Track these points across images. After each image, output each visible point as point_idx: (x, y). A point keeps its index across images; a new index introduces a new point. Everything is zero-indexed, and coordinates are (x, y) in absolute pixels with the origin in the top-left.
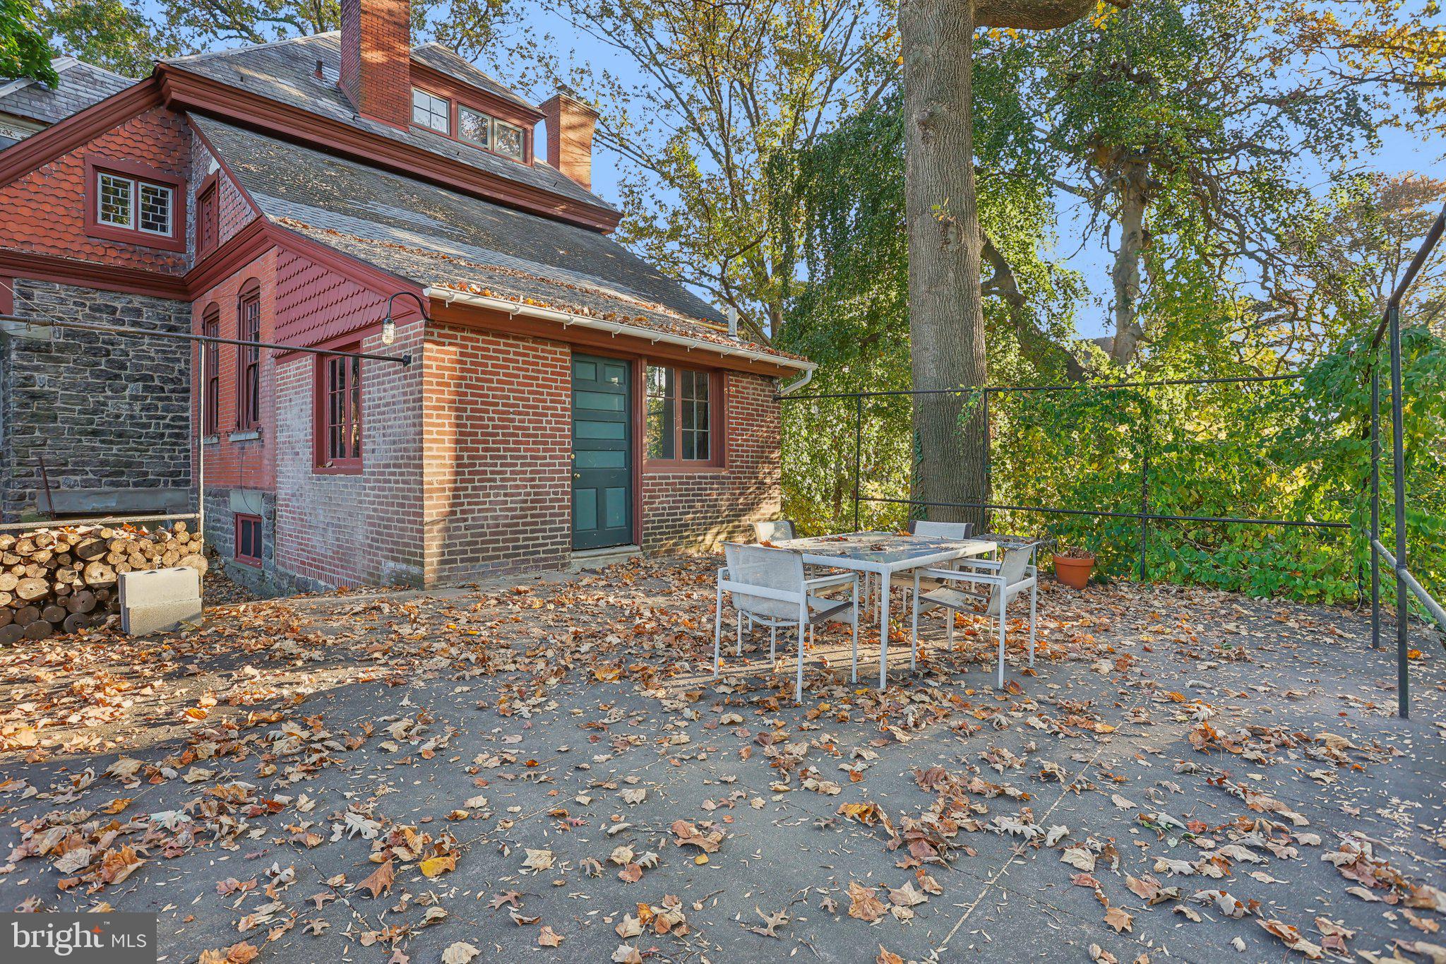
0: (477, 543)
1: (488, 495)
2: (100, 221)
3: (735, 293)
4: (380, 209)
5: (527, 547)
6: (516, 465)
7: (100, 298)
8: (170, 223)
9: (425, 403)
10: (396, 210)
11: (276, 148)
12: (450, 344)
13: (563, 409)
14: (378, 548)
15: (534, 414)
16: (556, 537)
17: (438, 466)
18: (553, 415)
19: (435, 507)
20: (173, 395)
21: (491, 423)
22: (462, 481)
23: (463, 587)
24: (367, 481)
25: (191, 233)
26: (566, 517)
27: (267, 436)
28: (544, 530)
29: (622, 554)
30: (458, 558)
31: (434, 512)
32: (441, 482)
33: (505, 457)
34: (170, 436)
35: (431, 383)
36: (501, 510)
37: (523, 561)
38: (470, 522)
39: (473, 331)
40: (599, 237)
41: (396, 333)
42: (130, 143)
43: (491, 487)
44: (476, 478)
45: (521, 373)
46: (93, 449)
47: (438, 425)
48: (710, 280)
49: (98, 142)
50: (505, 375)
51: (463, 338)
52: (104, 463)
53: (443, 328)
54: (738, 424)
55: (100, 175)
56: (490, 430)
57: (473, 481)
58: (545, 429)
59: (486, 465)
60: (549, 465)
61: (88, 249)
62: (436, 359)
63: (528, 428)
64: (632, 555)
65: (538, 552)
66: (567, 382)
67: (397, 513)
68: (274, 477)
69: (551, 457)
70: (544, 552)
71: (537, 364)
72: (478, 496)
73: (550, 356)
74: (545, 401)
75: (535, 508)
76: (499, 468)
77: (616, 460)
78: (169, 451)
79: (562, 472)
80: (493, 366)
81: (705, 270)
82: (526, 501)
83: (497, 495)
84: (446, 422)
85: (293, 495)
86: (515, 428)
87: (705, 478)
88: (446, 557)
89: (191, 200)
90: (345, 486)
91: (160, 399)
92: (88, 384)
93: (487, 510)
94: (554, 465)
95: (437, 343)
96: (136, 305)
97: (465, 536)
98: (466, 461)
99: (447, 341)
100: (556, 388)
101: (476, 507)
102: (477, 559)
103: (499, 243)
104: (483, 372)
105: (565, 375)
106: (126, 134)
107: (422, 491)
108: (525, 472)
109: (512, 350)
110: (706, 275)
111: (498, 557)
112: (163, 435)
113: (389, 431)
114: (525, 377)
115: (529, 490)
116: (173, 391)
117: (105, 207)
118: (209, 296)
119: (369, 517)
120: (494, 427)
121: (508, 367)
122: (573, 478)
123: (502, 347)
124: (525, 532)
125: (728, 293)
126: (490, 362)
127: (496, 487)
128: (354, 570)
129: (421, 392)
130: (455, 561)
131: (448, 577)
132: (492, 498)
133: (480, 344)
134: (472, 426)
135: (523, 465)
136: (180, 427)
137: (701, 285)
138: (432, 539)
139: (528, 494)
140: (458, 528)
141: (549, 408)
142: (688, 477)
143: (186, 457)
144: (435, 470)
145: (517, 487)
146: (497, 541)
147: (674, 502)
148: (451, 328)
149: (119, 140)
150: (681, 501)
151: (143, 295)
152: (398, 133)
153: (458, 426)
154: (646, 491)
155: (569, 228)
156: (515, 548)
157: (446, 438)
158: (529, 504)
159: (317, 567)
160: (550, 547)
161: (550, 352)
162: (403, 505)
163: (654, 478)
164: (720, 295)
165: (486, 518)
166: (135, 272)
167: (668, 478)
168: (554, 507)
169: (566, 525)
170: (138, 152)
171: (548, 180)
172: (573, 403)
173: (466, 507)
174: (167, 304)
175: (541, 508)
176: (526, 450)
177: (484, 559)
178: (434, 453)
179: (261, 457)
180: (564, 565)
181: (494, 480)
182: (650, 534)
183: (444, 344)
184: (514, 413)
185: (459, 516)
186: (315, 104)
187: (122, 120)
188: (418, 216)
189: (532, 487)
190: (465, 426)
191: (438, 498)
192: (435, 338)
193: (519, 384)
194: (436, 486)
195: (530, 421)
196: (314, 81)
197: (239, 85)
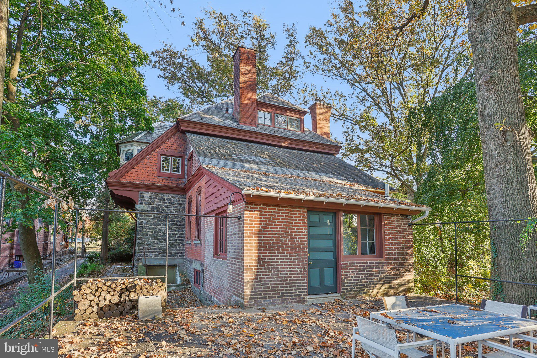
0: (266, 291)
1: (271, 271)
2: (161, 171)
3: (398, 172)
4: (243, 157)
5: (288, 293)
6: (283, 259)
7: (161, 196)
8: (180, 169)
9: (245, 235)
10: (249, 157)
11: (211, 140)
12: (255, 211)
13: (303, 235)
14: (231, 289)
15: (291, 238)
16: (301, 289)
17: (250, 260)
18: (299, 238)
19: (249, 276)
20: (180, 226)
21: (272, 242)
22: (260, 266)
23: (260, 309)
24: (228, 263)
25: (186, 172)
26: (305, 281)
27: (202, 242)
28: (295, 286)
29: (332, 297)
30: (258, 297)
31: (248, 278)
32: (251, 266)
33: (278, 256)
34: (179, 240)
35: (247, 227)
36: (276, 278)
37: (286, 299)
38: (263, 282)
39: (264, 205)
40: (332, 157)
41: (233, 208)
42: (170, 145)
43: (272, 268)
44: (266, 264)
45: (285, 221)
46: (157, 244)
47: (250, 243)
48: (386, 168)
49: (162, 147)
50: (278, 222)
51: (260, 208)
52: (160, 249)
53: (252, 204)
54: (389, 238)
55: (162, 157)
56: (272, 245)
57: (264, 266)
58: (296, 244)
59: (270, 259)
60: (297, 259)
61: (158, 180)
62: (249, 217)
63: (288, 244)
64: (336, 298)
65: (293, 296)
66: (305, 223)
67: (236, 277)
68: (204, 257)
69: (298, 255)
70: (295, 296)
71: (292, 217)
72: (266, 272)
73: (297, 213)
74: (295, 232)
75: (291, 277)
76: (275, 260)
77: (329, 256)
78: (178, 245)
79: (303, 261)
80: (273, 219)
81: (384, 164)
82: (287, 274)
83: (274, 271)
84: (254, 242)
85: (209, 265)
86: (282, 243)
87: (373, 263)
88: (253, 296)
89: (186, 161)
90: (222, 264)
91: (176, 228)
92: (157, 223)
93: (270, 278)
94: (300, 259)
95: (250, 211)
96: (170, 197)
97: (261, 288)
98: (261, 257)
99: (254, 210)
100: (300, 226)
101: (266, 276)
102: (266, 298)
103: (288, 165)
104: (269, 221)
105: (304, 220)
106: (169, 143)
107: (244, 269)
108: (287, 262)
109: (281, 211)
110: (384, 166)
111: (275, 297)
112: (177, 240)
113: (234, 245)
114: (286, 222)
115: (288, 269)
116: (180, 225)
117: (163, 167)
118: (190, 193)
119: (228, 277)
120: (273, 243)
121: (279, 219)
122: (309, 264)
123: (277, 211)
124: (287, 287)
125: (395, 173)
126: (271, 217)
127: (274, 268)
128: (224, 296)
129: (243, 230)
130: (256, 298)
131: (254, 305)
132: (272, 273)
133: (268, 210)
134: (264, 243)
135: (286, 259)
136: (182, 237)
137: (382, 171)
138: (247, 289)
139: (288, 271)
140: (258, 285)
141: (297, 235)
142: (364, 263)
143: (184, 247)
144: (249, 261)
145: (283, 268)
146: (275, 290)
147: (357, 274)
148: (255, 205)
149: (167, 145)
150: (361, 274)
151: (172, 194)
152: (252, 128)
153: (259, 243)
154: (343, 269)
155: (319, 155)
156: (282, 293)
157: (253, 248)
158: (289, 275)
159: (214, 293)
160: (298, 293)
161: (298, 211)
162: (238, 274)
163: (347, 264)
164: (391, 174)
165: (270, 281)
166: (170, 186)
167: (354, 263)
168: (299, 277)
169: (305, 284)
170: (172, 148)
171: (310, 137)
172: (309, 232)
173: (261, 276)
174: (179, 196)
175: (294, 277)
176: (287, 253)
177: (269, 298)
178: (249, 255)
179: (201, 250)
180: (304, 301)
181: (273, 265)
182: (346, 289)
183: (252, 211)
184: (282, 237)
185: (258, 280)
186: (225, 123)
187: (168, 139)
188: (258, 158)
189: (290, 268)
190: (261, 243)
191: (250, 273)
192: (249, 209)
193: (284, 225)
194: (249, 267)
195: (289, 241)
196: (225, 115)
197: (200, 121)
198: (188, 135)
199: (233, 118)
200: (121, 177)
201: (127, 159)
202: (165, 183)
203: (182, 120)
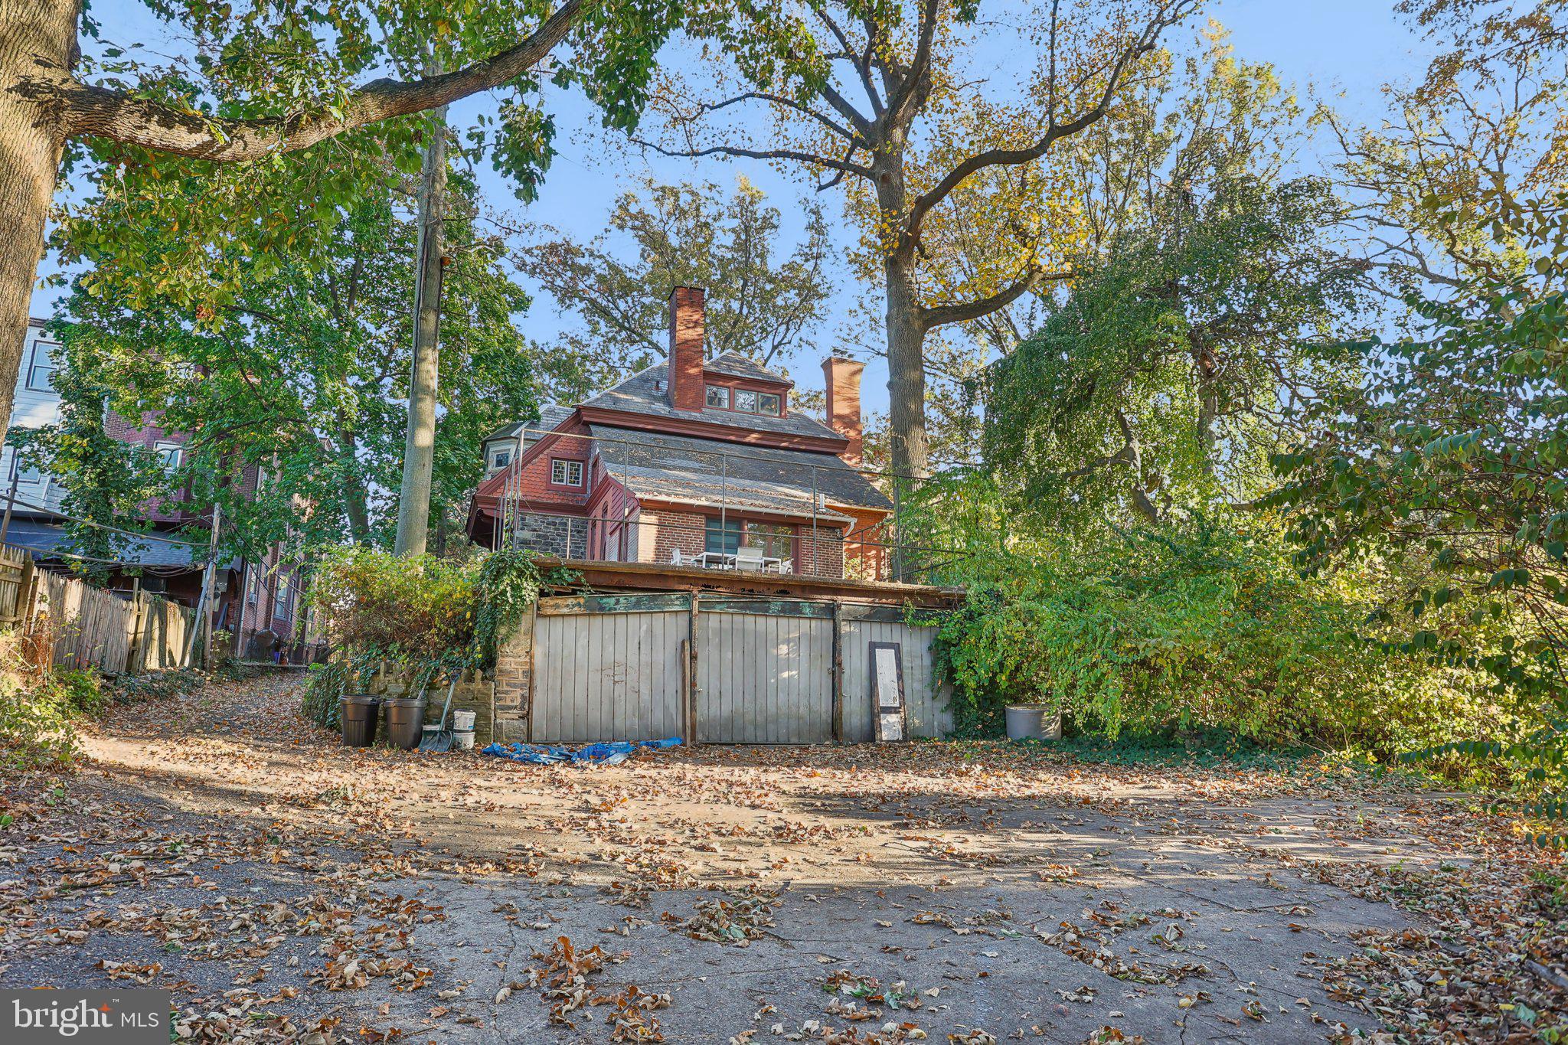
2: (552, 482)
4: (669, 462)
7: (550, 518)
8: (580, 480)
10: (679, 461)
25: (589, 483)
40: (830, 458)
42: (566, 444)
49: (554, 445)
55: (553, 461)
61: (547, 495)
89: (589, 467)
96: (565, 520)
106: (565, 440)
117: (555, 475)
118: (593, 513)
149: (561, 443)
151: (567, 515)
152: (694, 415)
166: (565, 504)
170: (569, 447)
171: (794, 425)
174: (577, 519)
186: (650, 408)
187: (564, 433)
188: (691, 463)
196: (654, 392)
197: (613, 407)
198: (593, 428)
199: (666, 399)
200: (495, 490)
201: (499, 463)
202: (557, 500)
203: (585, 408)
